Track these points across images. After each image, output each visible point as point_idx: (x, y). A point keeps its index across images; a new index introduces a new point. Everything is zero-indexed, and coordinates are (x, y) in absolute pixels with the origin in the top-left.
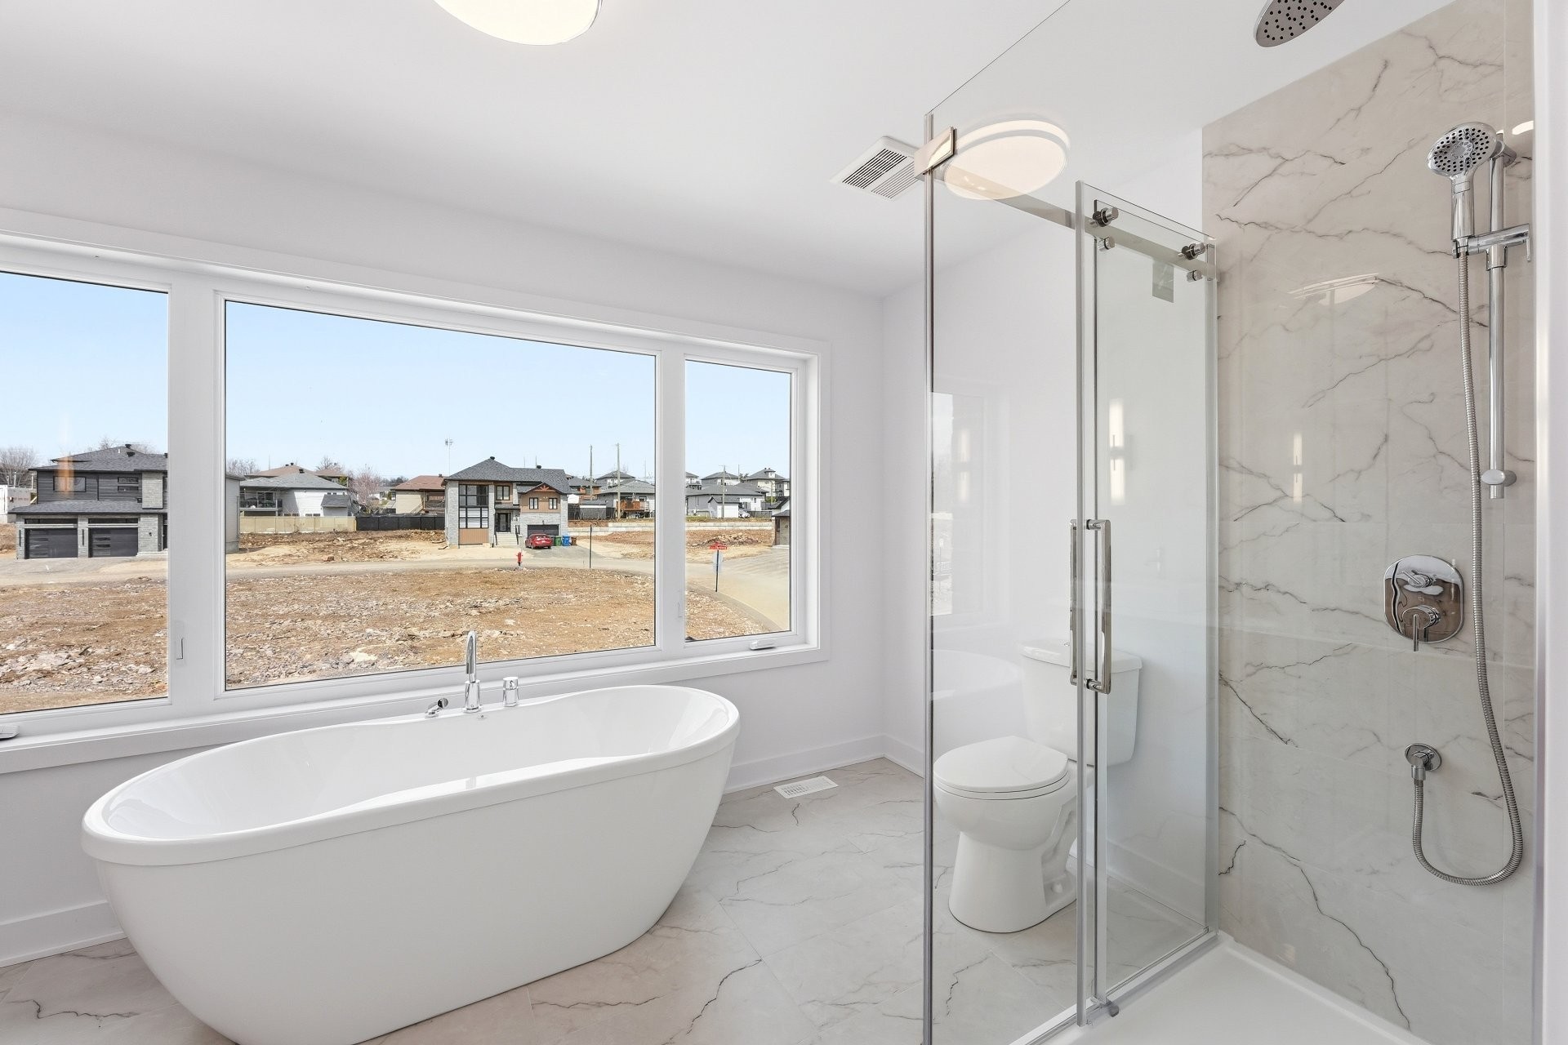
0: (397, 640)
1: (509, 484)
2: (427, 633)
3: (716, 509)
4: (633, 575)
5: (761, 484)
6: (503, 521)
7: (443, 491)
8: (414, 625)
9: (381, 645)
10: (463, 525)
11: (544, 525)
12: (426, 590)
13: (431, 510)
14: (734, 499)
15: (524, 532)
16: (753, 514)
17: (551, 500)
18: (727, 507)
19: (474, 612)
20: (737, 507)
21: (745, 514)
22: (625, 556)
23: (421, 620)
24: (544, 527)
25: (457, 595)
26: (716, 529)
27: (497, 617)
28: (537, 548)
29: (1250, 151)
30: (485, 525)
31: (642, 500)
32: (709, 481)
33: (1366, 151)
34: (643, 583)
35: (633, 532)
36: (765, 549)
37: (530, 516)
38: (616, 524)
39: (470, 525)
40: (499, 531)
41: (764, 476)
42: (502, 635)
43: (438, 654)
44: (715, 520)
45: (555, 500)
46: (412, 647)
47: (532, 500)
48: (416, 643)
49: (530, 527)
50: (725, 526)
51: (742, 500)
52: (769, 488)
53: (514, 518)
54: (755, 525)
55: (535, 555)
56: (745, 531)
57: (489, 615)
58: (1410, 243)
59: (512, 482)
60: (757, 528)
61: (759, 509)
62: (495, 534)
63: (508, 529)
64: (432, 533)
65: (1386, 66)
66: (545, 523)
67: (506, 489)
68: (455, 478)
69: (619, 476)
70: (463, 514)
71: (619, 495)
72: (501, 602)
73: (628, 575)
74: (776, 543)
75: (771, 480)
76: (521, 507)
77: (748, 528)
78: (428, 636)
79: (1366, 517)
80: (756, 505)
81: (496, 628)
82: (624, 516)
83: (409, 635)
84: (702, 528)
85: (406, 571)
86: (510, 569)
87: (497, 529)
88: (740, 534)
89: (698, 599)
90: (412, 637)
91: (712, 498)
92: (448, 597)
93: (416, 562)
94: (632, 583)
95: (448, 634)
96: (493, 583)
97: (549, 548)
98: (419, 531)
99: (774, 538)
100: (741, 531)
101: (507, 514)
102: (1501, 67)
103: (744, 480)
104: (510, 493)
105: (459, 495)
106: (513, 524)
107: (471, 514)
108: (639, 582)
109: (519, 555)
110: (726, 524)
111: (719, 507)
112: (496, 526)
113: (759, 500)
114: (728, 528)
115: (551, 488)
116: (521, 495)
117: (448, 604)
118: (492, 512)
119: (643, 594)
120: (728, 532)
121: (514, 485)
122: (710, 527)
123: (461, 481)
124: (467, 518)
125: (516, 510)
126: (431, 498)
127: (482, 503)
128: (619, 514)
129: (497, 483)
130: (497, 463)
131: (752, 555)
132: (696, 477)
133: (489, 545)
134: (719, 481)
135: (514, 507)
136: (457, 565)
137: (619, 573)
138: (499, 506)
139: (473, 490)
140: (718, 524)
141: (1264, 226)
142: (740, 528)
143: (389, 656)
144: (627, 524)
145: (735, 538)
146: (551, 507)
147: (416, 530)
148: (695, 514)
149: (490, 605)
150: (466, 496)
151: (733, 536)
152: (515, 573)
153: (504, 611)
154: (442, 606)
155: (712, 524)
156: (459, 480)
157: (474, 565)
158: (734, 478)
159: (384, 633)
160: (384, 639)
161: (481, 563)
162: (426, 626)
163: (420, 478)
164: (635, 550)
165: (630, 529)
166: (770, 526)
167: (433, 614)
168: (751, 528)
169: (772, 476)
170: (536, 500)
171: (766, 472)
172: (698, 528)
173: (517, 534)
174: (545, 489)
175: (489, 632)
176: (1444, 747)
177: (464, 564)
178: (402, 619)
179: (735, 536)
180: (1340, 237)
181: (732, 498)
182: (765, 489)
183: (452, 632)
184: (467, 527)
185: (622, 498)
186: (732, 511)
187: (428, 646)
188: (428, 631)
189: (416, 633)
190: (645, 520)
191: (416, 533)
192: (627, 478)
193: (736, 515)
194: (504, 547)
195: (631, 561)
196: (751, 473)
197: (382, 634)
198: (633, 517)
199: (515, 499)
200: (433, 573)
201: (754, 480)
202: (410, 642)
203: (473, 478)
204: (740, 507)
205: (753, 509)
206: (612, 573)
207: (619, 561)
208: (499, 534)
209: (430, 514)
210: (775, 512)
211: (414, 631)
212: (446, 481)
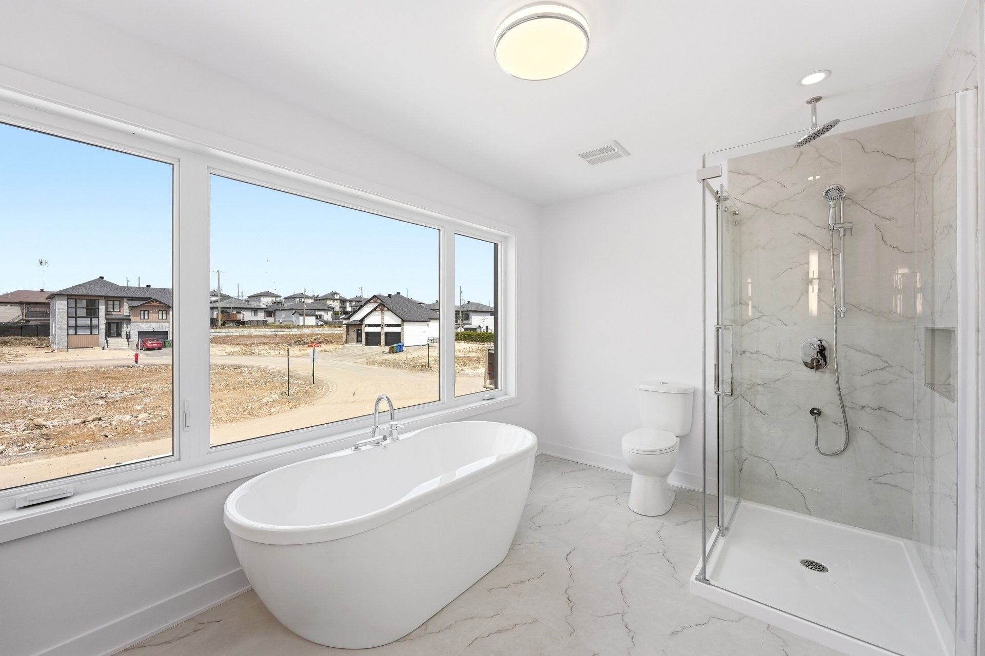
0: (23, 431)
1: (120, 299)
2: (55, 422)
3: (298, 319)
4: (240, 367)
5: (329, 302)
6: (114, 328)
7: (49, 304)
8: (38, 416)
9: (6, 436)
10: (72, 332)
11: (154, 332)
12: (45, 387)
13: (32, 320)
14: (312, 312)
15: (135, 338)
16: (326, 323)
17: (160, 313)
18: (307, 318)
19: (101, 402)
20: (314, 318)
21: (320, 323)
22: (229, 354)
23: (46, 412)
24: (154, 333)
25: (79, 389)
26: (299, 333)
27: (125, 405)
28: (149, 349)
29: (749, 174)
30: (95, 331)
31: (239, 313)
32: (290, 300)
33: (794, 184)
34: (250, 373)
35: (232, 336)
36: (339, 346)
37: (140, 324)
38: (217, 330)
39: (79, 332)
40: (110, 336)
41: (331, 297)
42: (133, 418)
43: (72, 438)
44: (298, 327)
45: (164, 313)
46: (42, 435)
47: (142, 312)
48: (44, 431)
49: (141, 334)
50: (305, 331)
51: (318, 313)
52: (336, 305)
53: (125, 326)
54: (328, 331)
55: (148, 355)
56: (321, 335)
57: (117, 405)
58: (810, 222)
59: (123, 298)
60: (330, 332)
61: (330, 319)
62: (106, 339)
63: (119, 335)
64: (35, 339)
65: (801, 154)
66: (155, 330)
67: (117, 303)
68: (64, 293)
69: (219, 295)
70: (72, 323)
71: (219, 309)
72: (126, 393)
73: (236, 368)
74: (347, 342)
75: (337, 299)
76: (131, 318)
77: (323, 332)
78: (56, 424)
79: (795, 324)
80: (328, 317)
81: (127, 413)
82: (224, 324)
83: (36, 425)
84: (288, 333)
85: (16, 372)
86: (128, 366)
87: (108, 334)
88: (319, 336)
89: (297, 382)
90: (39, 426)
91: (295, 312)
92: (70, 392)
93: (23, 364)
94: (241, 373)
95: (78, 421)
96: (115, 378)
97: (160, 349)
98: (20, 337)
99: (345, 339)
100: (318, 334)
101: (117, 323)
102: (840, 164)
103: (316, 299)
104: (121, 306)
105: (68, 308)
106: (124, 331)
107: (80, 322)
108: (247, 372)
109: (137, 356)
110: (306, 329)
111: (301, 318)
112: (106, 333)
113: (330, 313)
114: (308, 333)
115: (160, 303)
116: (132, 308)
117: (71, 397)
118: (103, 321)
119: (253, 380)
120: (308, 335)
121: (125, 300)
122: (294, 331)
123: (70, 295)
124: (76, 326)
125: (128, 320)
126: (32, 310)
127: (92, 313)
128: (220, 323)
129: (107, 298)
130: (107, 282)
131: (330, 351)
132: (280, 297)
133: (99, 348)
134: (298, 299)
135: (125, 318)
136: (72, 365)
137: (228, 366)
138: (110, 317)
139: (83, 303)
140: (300, 329)
141: (755, 206)
142: (317, 332)
143: (19, 444)
144: (227, 330)
145: (315, 339)
146: (161, 317)
147: (16, 337)
148: (281, 323)
149: (117, 395)
150: (76, 308)
151: (314, 338)
152: (133, 369)
153: (131, 400)
154: (65, 399)
155: (296, 329)
156: (68, 295)
157: (89, 364)
158: (311, 298)
159: (7, 426)
160: (8, 430)
161: (96, 363)
162: (52, 416)
163: (19, 293)
164: (236, 349)
165: (229, 334)
166: (343, 331)
167: (57, 406)
168: (325, 332)
169: (338, 297)
170: (146, 312)
171: (333, 294)
172: (285, 333)
173: (128, 338)
174: (155, 304)
175: (120, 416)
176: (822, 408)
177: (79, 364)
178: (24, 412)
179: (315, 337)
180: (785, 215)
181: (310, 312)
182: (334, 306)
183: (83, 420)
184: (76, 334)
185: (222, 311)
186: (311, 321)
187: (59, 433)
188: (55, 420)
189: (44, 423)
190: (241, 327)
191: (16, 339)
192: (225, 297)
193: (314, 324)
194: (115, 349)
195: (233, 357)
196: (322, 294)
197: (4, 426)
198: (231, 325)
199: (126, 311)
200: (49, 372)
201: (325, 299)
202: (38, 431)
203: (82, 294)
204: (317, 318)
205: (325, 320)
206: (222, 366)
207: (224, 357)
208: (110, 340)
209: (32, 323)
210: (345, 322)
211: (41, 421)
212: (53, 296)
